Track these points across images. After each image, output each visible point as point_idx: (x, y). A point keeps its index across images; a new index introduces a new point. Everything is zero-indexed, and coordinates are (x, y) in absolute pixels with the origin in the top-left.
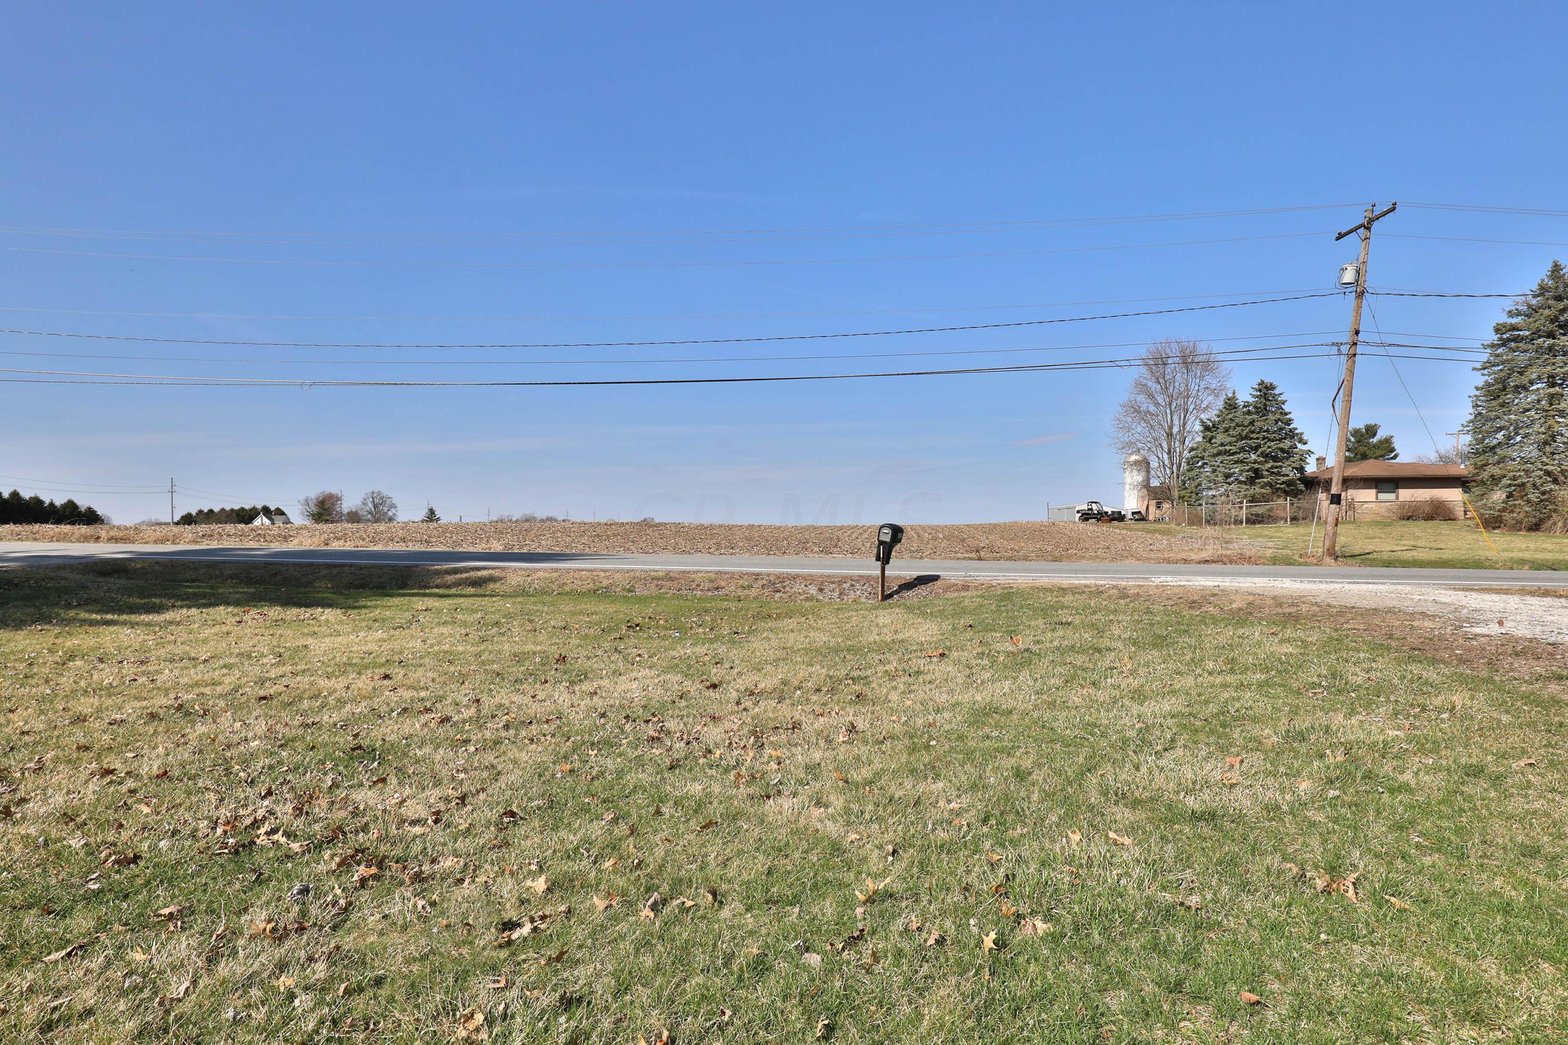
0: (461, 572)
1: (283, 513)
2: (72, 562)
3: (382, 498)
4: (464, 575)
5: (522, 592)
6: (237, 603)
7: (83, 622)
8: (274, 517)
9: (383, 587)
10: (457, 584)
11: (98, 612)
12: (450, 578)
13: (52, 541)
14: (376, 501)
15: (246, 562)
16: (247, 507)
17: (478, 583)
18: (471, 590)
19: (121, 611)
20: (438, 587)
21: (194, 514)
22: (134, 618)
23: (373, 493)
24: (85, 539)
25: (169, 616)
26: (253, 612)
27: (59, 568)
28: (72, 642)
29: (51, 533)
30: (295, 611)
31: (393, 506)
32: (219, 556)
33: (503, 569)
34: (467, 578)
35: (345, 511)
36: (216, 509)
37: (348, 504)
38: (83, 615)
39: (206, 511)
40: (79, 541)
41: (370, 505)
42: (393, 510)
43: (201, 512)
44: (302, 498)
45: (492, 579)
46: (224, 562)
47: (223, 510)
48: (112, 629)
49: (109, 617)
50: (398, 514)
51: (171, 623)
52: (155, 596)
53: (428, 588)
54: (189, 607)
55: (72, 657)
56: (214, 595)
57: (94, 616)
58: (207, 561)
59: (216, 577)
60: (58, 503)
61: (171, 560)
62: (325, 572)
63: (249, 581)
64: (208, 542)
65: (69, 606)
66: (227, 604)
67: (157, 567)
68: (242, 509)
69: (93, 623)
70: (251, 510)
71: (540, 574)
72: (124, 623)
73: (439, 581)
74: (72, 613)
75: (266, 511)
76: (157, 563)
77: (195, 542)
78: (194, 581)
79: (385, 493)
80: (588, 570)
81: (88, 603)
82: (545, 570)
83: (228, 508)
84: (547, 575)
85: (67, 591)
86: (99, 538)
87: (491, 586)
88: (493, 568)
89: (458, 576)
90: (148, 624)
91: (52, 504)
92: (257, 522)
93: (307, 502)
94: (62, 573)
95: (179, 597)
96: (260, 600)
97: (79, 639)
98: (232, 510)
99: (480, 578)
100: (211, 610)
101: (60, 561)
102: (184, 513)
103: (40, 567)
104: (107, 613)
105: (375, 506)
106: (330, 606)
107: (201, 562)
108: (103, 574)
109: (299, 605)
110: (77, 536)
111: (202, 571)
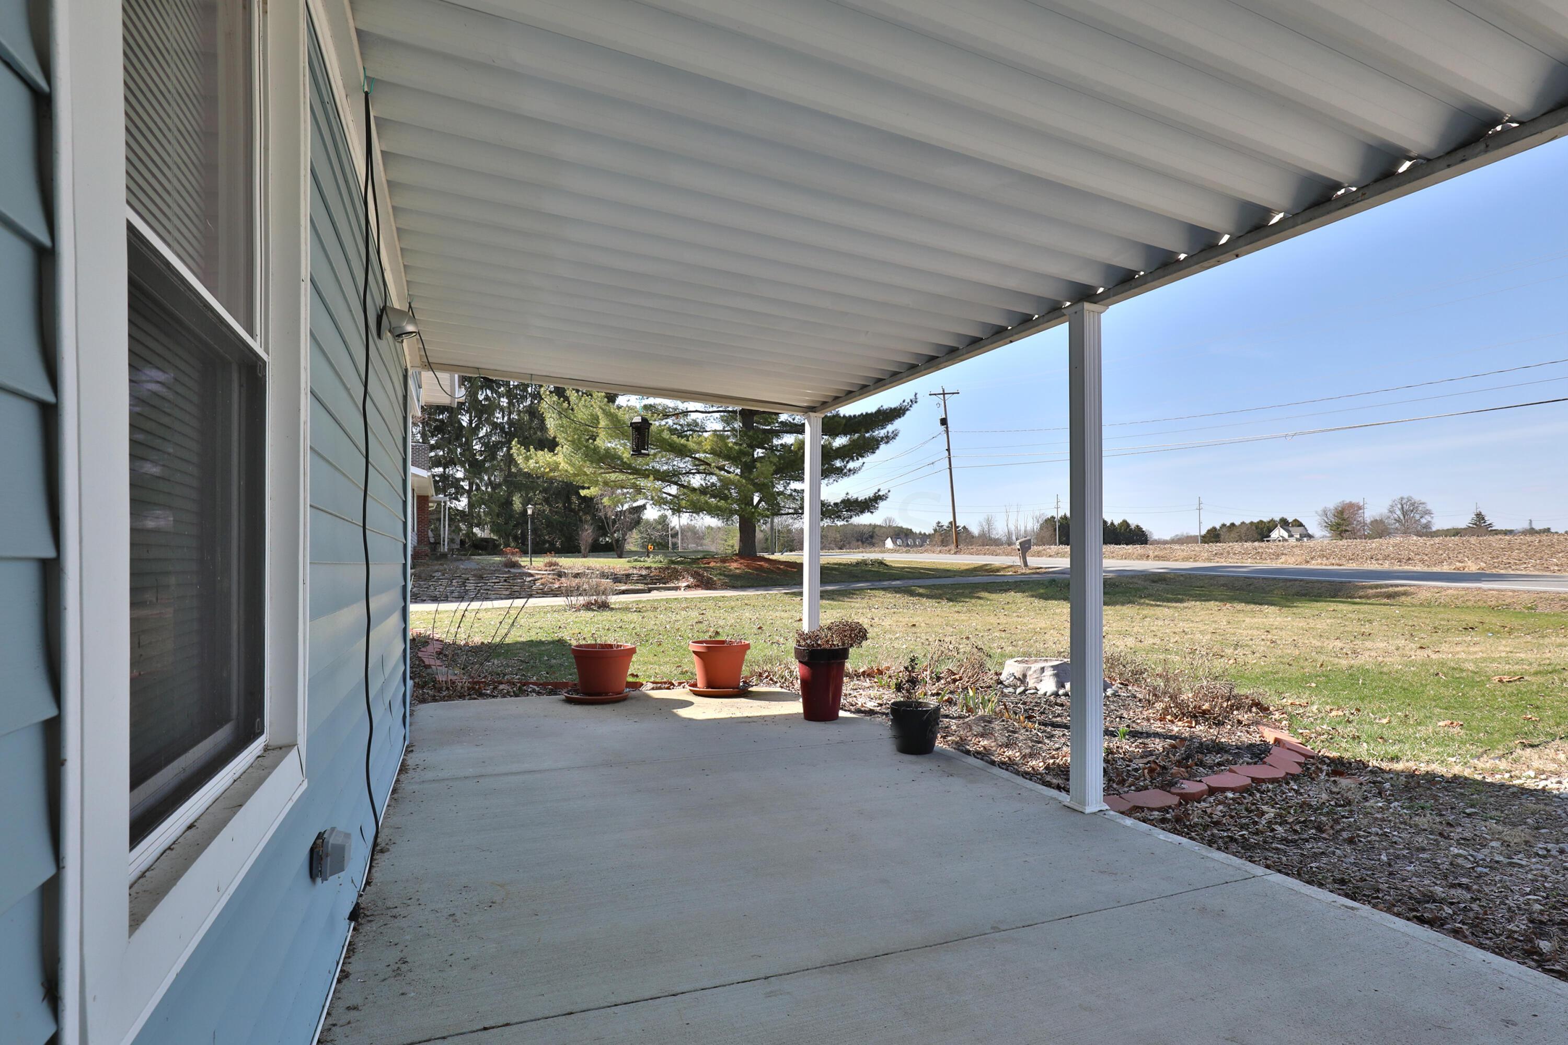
0: (1383, 587)
1: (1301, 525)
2: (1139, 574)
3: (1413, 504)
4: (1384, 590)
5: (1426, 605)
6: (1221, 600)
7: (1148, 604)
8: (1291, 529)
9: (1320, 596)
10: (1377, 596)
11: (1153, 601)
12: (1370, 591)
13: (1122, 559)
14: (1406, 507)
15: (1233, 577)
16: (1265, 520)
17: (1390, 596)
18: (1386, 601)
19: (1164, 601)
20: (1360, 597)
21: (1218, 528)
22: (1169, 604)
23: (1402, 499)
24: (1141, 557)
25: (1185, 604)
26: (1228, 605)
27: (1133, 577)
28: (1145, 612)
29: (1121, 553)
30: (1252, 606)
31: (1428, 512)
32: (1221, 572)
33: (1419, 586)
34: (1385, 592)
35: (1368, 521)
36: (1237, 523)
37: (1370, 514)
38: (1147, 601)
39: (1228, 524)
40: (1137, 559)
41: (1399, 513)
42: (1428, 518)
43: (1224, 525)
44: (1320, 509)
45: (1405, 594)
46: (1220, 576)
47: (1243, 523)
48: (1160, 608)
49: (1158, 603)
50: (1433, 521)
51: (1186, 608)
52: (1180, 594)
53: (1354, 598)
54: (1196, 601)
55: (1146, 617)
56: (1210, 595)
57: (1152, 602)
58: (1210, 575)
59: (1215, 585)
60: (1116, 523)
61: (1190, 574)
62: (1281, 584)
63: (1234, 588)
64: (1218, 559)
65: (1141, 597)
66: (1216, 600)
67: (1182, 578)
68: (1261, 522)
69: (1152, 605)
70: (1269, 522)
71: (1450, 592)
72: (1165, 606)
73: (1361, 594)
74: (1142, 601)
75: (1284, 523)
76: (1182, 575)
77: (1209, 560)
78: (1202, 587)
79: (1417, 498)
80: (1497, 590)
81: (1148, 596)
82: (1457, 589)
83: (1247, 522)
84: (1455, 593)
85: (1137, 590)
86: (1148, 556)
87: (1403, 598)
88: (1410, 586)
89: (1379, 590)
90: (1176, 608)
91: (1112, 524)
92: (1275, 534)
93: (1325, 513)
94: (1135, 580)
95: (1191, 596)
96: (1235, 599)
97: (1146, 611)
98: (1252, 523)
99: (1396, 593)
100: (1207, 603)
101: (1133, 573)
102: (1210, 527)
103: (1124, 576)
104: (1157, 601)
105: (1404, 513)
106: (1272, 605)
107: (1206, 575)
108: (1154, 582)
109: (1255, 603)
110: (1135, 555)
111: (1206, 581)
